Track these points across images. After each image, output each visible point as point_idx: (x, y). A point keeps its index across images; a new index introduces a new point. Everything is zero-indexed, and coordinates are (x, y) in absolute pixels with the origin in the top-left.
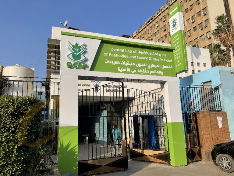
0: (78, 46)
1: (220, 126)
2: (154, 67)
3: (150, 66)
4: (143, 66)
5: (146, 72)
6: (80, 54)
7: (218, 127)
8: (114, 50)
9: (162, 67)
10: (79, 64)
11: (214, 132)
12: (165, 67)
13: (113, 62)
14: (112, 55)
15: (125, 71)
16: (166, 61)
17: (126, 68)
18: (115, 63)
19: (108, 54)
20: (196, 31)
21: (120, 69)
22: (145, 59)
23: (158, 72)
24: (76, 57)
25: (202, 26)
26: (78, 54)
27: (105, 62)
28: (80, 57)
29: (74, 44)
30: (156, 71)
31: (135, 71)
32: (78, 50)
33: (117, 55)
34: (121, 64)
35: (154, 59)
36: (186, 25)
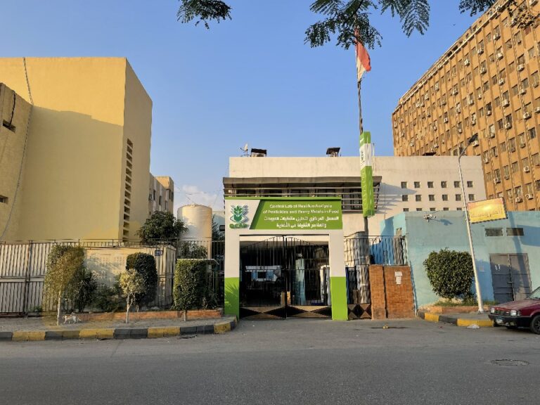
0: (240, 208)
1: (399, 282)
2: (317, 218)
3: (312, 219)
4: (304, 219)
5: (306, 226)
6: (241, 216)
7: (395, 283)
9: (326, 219)
10: (240, 224)
11: (389, 289)
13: (272, 218)
14: (272, 212)
15: (284, 226)
16: (331, 212)
17: (286, 224)
18: (274, 220)
19: (268, 212)
21: (279, 225)
22: (306, 212)
24: (237, 219)
26: (239, 215)
27: (265, 220)
29: (236, 207)
30: (319, 224)
31: (294, 226)
33: (276, 211)
34: (280, 219)
35: (317, 211)
36: (527, 61)
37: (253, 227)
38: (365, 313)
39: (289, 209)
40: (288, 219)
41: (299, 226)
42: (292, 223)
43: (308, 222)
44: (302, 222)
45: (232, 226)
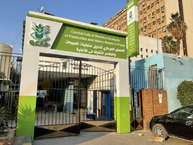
0: (42, 27)
1: (161, 101)
2: (109, 49)
3: (106, 48)
4: (99, 48)
5: (101, 54)
6: (42, 34)
7: (158, 102)
8: (75, 32)
9: (116, 50)
10: (41, 42)
11: (155, 106)
12: (118, 50)
13: (73, 43)
14: (72, 37)
15: (83, 51)
16: (119, 45)
17: (84, 49)
18: (75, 44)
19: (69, 36)
20: (155, 25)
21: (79, 50)
22: (101, 42)
23: (112, 55)
24: (38, 36)
25: (160, 21)
26: (40, 33)
27: (66, 42)
28: (43, 37)
29: (38, 25)
30: (111, 53)
31: (92, 52)
32: (41, 30)
33: (76, 37)
34: (80, 45)
35: (109, 43)
36: (147, 19)
37: (53, 47)
38: (139, 125)
39: (88, 37)
40: (86, 45)
41: (95, 52)
42: (89, 49)
43: (102, 50)
44: (98, 50)
45: (32, 43)
